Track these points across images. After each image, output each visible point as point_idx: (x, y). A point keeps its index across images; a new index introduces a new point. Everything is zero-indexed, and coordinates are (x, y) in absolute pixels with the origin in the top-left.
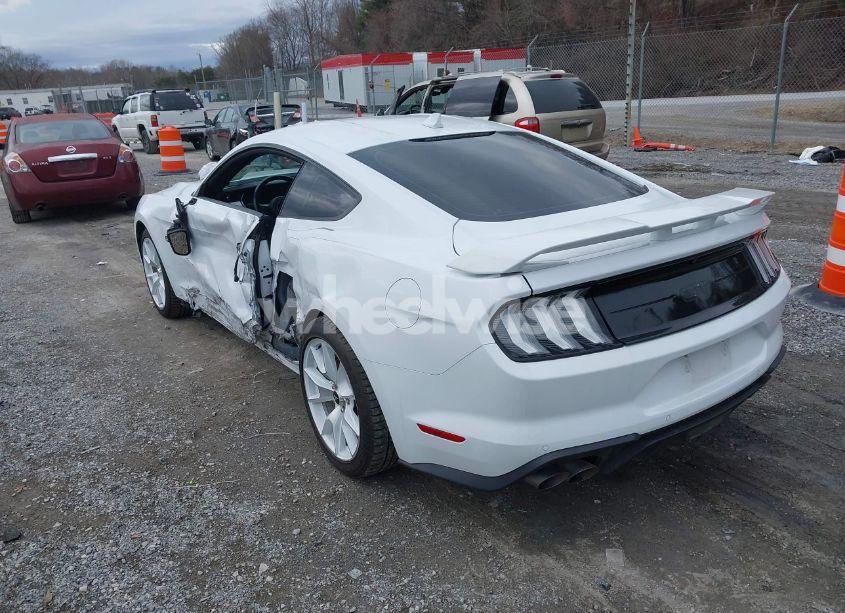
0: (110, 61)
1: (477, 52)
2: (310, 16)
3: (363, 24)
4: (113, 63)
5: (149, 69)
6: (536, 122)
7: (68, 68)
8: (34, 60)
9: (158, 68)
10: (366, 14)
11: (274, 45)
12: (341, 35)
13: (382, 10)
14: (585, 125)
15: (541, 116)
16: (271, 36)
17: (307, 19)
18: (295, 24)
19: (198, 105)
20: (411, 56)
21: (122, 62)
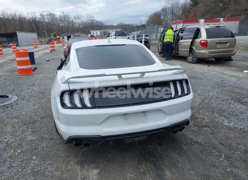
0: (120, 23)
1: (222, 19)
2: (173, 9)
3: (189, 11)
4: (120, 24)
5: (129, 25)
6: (206, 42)
7: (110, 25)
8: (101, 23)
9: (131, 25)
10: (190, 8)
11: (162, 18)
12: (182, 14)
13: (196, 6)
14: (227, 43)
15: (208, 40)
16: (162, 15)
17: (172, 10)
18: (169, 11)
19: (127, 35)
20: (199, 20)
21: (122, 23)
